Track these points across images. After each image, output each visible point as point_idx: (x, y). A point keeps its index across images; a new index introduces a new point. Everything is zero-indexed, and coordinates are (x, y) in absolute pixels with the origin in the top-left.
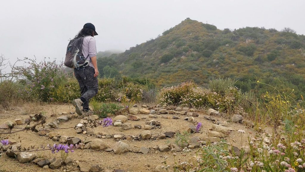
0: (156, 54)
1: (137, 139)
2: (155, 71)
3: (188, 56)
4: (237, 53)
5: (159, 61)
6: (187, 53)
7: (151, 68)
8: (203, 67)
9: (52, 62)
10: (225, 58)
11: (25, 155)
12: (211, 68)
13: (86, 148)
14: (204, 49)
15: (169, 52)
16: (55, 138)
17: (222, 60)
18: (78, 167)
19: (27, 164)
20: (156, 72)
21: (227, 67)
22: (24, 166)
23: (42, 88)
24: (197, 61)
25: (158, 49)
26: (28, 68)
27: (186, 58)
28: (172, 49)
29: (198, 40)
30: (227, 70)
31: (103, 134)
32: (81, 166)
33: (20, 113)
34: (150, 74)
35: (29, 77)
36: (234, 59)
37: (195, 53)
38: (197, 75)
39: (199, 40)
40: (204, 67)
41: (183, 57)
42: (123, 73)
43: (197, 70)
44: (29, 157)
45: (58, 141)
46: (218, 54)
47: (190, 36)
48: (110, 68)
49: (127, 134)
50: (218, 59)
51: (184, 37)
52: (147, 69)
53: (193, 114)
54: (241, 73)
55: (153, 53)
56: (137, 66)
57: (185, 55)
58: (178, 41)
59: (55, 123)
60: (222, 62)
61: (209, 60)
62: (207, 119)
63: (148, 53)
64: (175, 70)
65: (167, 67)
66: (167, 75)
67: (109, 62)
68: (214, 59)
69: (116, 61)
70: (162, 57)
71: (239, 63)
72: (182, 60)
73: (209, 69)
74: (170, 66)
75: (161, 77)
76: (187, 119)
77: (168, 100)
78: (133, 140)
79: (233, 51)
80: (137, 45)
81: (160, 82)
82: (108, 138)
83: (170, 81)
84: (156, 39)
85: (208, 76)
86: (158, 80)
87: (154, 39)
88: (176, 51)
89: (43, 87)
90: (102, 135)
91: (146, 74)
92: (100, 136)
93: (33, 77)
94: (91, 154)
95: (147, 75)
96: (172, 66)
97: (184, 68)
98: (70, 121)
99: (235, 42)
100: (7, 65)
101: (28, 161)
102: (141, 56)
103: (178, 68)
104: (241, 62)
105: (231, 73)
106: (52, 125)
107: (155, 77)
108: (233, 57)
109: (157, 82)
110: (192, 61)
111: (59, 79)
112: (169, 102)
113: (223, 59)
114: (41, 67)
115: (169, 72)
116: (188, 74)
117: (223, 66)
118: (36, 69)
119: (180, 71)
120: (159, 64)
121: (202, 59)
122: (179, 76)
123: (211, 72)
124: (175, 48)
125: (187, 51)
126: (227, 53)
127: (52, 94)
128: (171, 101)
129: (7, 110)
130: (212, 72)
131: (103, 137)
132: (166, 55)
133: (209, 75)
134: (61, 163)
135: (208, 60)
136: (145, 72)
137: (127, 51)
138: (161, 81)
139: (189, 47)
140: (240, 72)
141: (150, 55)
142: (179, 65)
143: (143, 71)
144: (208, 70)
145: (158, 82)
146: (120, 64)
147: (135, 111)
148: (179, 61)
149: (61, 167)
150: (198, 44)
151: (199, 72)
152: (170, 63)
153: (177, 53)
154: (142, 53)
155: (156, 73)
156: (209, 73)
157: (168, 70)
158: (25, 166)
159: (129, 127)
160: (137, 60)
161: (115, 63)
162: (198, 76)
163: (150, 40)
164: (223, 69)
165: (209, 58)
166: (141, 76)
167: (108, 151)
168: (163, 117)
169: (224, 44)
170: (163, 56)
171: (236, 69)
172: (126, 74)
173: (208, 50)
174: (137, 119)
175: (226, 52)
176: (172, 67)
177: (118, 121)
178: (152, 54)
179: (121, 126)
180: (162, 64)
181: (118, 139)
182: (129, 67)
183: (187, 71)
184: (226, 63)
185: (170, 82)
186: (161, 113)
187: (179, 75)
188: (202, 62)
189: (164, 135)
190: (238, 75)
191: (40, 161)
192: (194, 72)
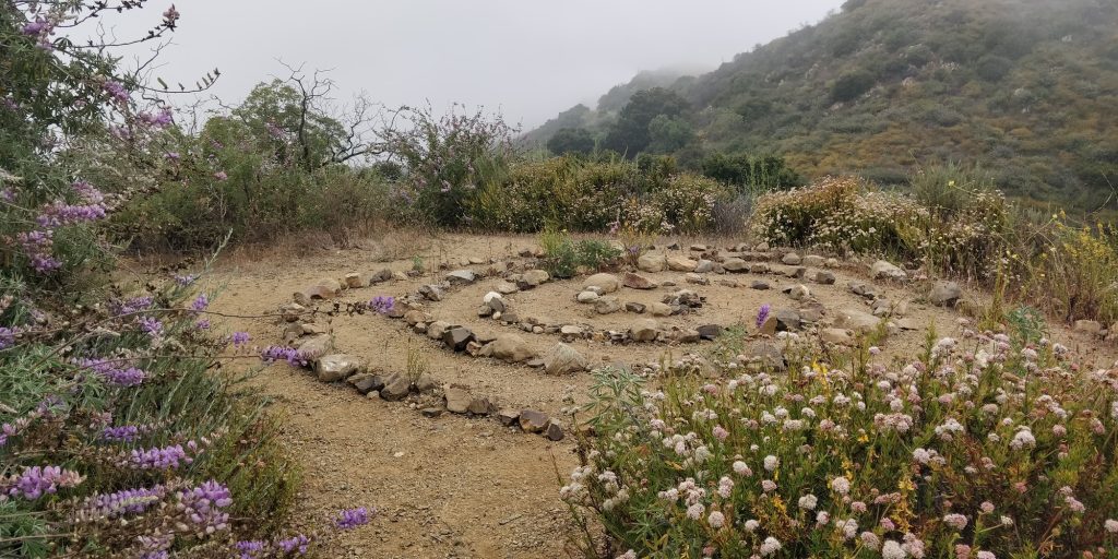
0: (816, 74)
1: (619, 341)
2: (810, 129)
3: (927, 78)
4: (1099, 65)
5: (826, 96)
6: (924, 68)
7: (800, 118)
8: (975, 114)
9: (471, 116)
10: (1057, 84)
11: (332, 364)
12: (1005, 118)
13: (483, 356)
14: (982, 55)
15: (859, 65)
16: (420, 325)
17: (1046, 91)
18: (445, 399)
19: (335, 385)
20: (815, 132)
21: (1060, 113)
22: (327, 389)
23: (443, 190)
24: (954, 94)
25: (824, 56)
26: (411, 134)
27: (918, 83)
28: (871, 57)
29: (964, 23)
30: (1061, 123)
31: (539, 322)
32: (450, 396)
33: (373, 256)
34: (795, 140)
35: (414, 159)
36: (1090, 86)
37: (949, 67)
38: (952, 140)
39: (968, 24)
40: (980, 114)
41: (908, 83)
42: (708, 137)
43: (953, 124)
44: (338, 370)
45: (425, 332)
46: (1031, 69)
47: (935, 12)
48: (670, 121)
49: (600, 324)
50: (1030, 88)
51: (914, 14)
52: (785, 124)
53: (819, 275)
54: (1110, 134)
55: (807, 70)
56: (754, 113)
57: (914, 76)
58: (894, 29)
59: (435, 288)
60: (1045, 97)
61: (999, 92)
62: (855, 292)
63: (791, 70)
64: (877, 124)
65: (850, 114)
66: (850, 141)
67: (669, 103)
68: (1015, 87)
69: (689, 99)
70: (838, 84)
71: (1106, 100)
72: (905, 92)
73: (994, 120)
74: (863, 112)
75: (830, 149)
76: (788, 291)
77: (777, 231)
78: (609, 343)
79: (1088, 58)
80: (757, 46)
81: (825, 165)
82: (549, 333)
83: (860, 159)
84: (820, 25)
85: (992, 143)
86: (818, 158)
87: (813, 23)
88: (885, 63)
89: (447, 187)
90: (533, 323)
91: (780, 138)
92: (529, 326)
93: (423, 158)
94: (489, 370)
95: (784, 142)
96: (868, 110)
97: (907, 119)
98: (480, 284)
99: (1095, 27)
100: (375, 120)
101: (338, 380)
102: (766, 80)
103: (890, 117)
104: (1114, 95)
105: (1074, 135)
106: (426, 291)
107: (810, 147)
108: (1085, 79)
109: (816, 165)
110: (939, 94)
111: (490, 163)
112: (779, 236)
113: (1048, 86)
114: (446, 131)
115: (857, 130)
116: (920, 139)
117: (1046, 111)
118: (431, 136)
119: (895, 127)
120: (826, 106)
121: (974, 87)
122: (892, 144)
123: (1002, 132)
124: (882, 52)
125: (924, 62)
126: (1066, 66)
127: (469, 207)
128: (784, 234)
129: (342, 248)
130: (1008, 129)
131: (537, 329)
132: (849, 76)
133: (996, 139)
134: (406, 387)
135: (997, 90)
136: (779, 131)
137: (724, 65)
138: (828, 159)
139: (932, 50)
140: (1108, 131)
141: (799, 76)
142: (892, 109)
143: (771, 130)
144: (994, 125)
145: (819, 165)
146: (701, 110)
147: (653, 263)
148: (892, 94)
149: (406, 396)
150: (961, 36)
151: (960, 132)
152: (863, 102)
153: (888, 69)
154: (773, 73)
155: (815, 136)
156: (994, 135)
157: (854, 125)
158: (329, 391)
159: (612, 307)
160: (753, 93)
161: (684, 105)
162: (957, 142)
163: (800, 28)
164: (1046, 120)
165: (999, 83)
166: (765, 145)
167: (531, 366)
168: (724, 283)
169: (1056, 37)
170: (839, 79)
171: (1093, 119)
172: (717, 139)
173: (996, 57)
174: (649, 285)
175: (1060, 64)
176: (866, 115)
177: (592, 290)
178: (803, 74)
179: (595, 303)
180: (836, 107)
181: (569, 338)
182: (727, 116)
183: (920, 128)
184: (1060, 99)
185: (858, 162)
186: (727, 270)
187: (890, 140)
188: (972, 96)
189: (695, 333)
190: (1098, 142)
191: (363, 379)
192: (942, 132)
